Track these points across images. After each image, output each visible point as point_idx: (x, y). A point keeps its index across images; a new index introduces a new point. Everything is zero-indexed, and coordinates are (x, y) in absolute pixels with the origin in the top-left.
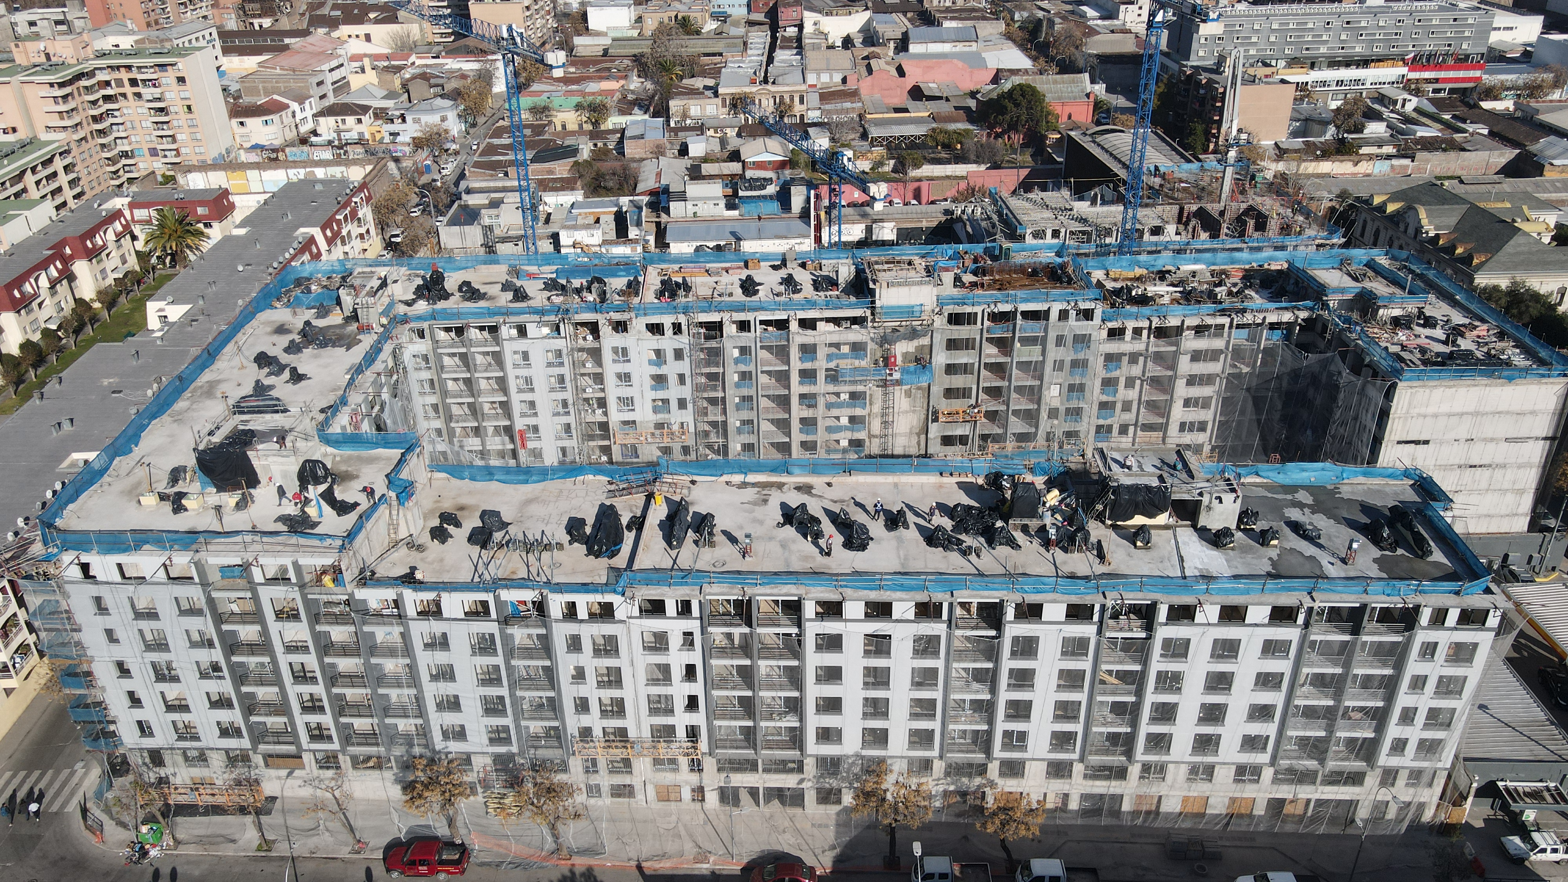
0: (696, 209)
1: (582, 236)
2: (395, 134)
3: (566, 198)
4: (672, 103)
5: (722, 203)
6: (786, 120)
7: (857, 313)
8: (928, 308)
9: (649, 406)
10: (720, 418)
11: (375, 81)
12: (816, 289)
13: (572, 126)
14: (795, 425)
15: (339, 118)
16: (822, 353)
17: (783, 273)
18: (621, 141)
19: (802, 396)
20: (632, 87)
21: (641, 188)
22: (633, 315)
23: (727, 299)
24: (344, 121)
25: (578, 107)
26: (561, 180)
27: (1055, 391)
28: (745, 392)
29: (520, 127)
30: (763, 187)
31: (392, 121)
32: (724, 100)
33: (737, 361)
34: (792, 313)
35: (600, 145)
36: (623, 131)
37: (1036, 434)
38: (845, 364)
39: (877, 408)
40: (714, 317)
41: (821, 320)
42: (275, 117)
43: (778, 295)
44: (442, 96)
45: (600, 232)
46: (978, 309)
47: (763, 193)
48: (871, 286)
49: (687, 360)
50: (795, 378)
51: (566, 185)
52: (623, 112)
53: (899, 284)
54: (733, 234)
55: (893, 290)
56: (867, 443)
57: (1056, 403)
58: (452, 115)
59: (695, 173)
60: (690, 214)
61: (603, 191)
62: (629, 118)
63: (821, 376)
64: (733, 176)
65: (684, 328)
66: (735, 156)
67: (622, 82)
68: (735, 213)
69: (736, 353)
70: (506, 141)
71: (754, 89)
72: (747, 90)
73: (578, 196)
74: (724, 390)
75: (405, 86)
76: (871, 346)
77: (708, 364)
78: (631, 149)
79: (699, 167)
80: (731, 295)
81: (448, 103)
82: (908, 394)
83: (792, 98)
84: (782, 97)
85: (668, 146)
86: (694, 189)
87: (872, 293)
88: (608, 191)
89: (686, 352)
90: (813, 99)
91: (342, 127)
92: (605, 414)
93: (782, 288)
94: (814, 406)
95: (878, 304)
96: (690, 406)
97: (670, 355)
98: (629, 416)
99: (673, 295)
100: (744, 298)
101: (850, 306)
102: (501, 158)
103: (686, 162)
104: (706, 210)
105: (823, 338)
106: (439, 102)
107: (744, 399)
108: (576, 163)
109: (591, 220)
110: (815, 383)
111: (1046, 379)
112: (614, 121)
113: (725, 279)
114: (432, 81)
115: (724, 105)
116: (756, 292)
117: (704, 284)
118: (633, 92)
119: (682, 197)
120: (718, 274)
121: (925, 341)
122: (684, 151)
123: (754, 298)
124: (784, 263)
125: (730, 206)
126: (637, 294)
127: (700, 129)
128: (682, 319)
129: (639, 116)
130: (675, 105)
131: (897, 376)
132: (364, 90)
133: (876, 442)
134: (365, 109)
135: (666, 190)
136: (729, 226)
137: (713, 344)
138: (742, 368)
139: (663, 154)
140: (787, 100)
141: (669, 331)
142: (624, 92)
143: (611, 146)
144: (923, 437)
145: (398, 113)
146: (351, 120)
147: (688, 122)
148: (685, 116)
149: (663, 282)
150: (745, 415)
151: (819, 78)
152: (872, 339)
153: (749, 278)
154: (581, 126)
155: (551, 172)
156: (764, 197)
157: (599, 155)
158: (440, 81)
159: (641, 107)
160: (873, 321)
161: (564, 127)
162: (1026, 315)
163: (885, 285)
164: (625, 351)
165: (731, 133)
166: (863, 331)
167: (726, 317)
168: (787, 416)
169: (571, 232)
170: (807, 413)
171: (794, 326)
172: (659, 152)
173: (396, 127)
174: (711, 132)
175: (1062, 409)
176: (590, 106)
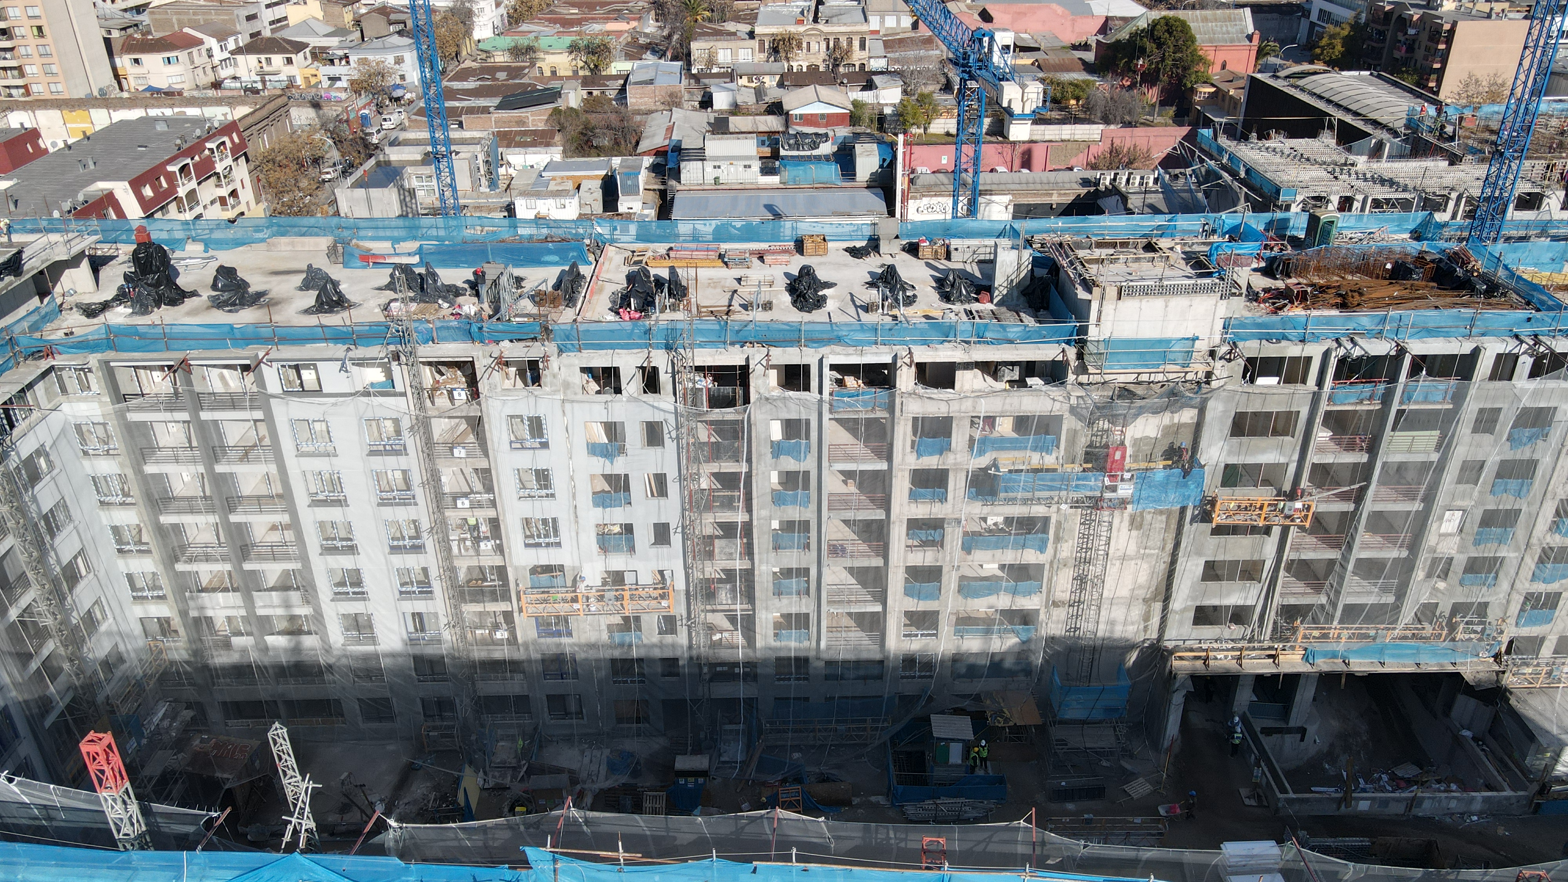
0: (717, 173)
1: (549, 208)
2: (334, 79)
3: (538, 158)
4: (694, 46)
5: (756, 165)
6: (841, 69)
7: (1048, 353)
8: (1202, 346)
9: (590, 540)
10: (739, 564)
11: (320, 15)
12: (946, 297)
13: (565, 71)
14: (896, 580)
15: (263, 57)
16: (959, 437)
17: (873, 264)
18: (623, 90)
19: (914, 525)
20: (647, 31)
21: (643, 146)
22: (551, 348)
23: (760, 316)
24: (269, 61)
25: (573, 48)
26: (534, 132)
27: (1450, 522)
28: (794, 513)
29: (493, 70)
30: (815, 146)
31: (332, 62)
32: (762, 43)
33: (777, 450)
34: (903, 352)
35: (595, 93)
36: (626, 78)
37: (1396, 608)
38: (1007, 460)
39: (1067, 550)
40: (733, 357)
41: (967, 366)
42: (182, 55)
43: (867, 308)
44: (400, 33)
45: (575, 201)
46: (1315, 351)
47: (815, 152)
48: (1082, 294)
49: (670, 446)
50: (901, 486)
51: (540, 139)
52: (630, 57)
53: (1146, 292)
54: (769, 208)
55: (1129, 305)
56: (1042, 616)
57: (1449, 548)
58: (410, 58)
59: (720, 127)
60: (709, 179)
61: (593, 151)
62: (637, 63)
63: (957, 484)
64: (770, 133)
65: (664, 378)
66: (776, 109)
67: (634, 24)
68: (774, 180)
69: (776, 432)
70: (470, 84)
71: (801, 29)
72: (793, 29)
73: (555, 154)
74: (749, 509)
75: (357, 22)
76: (1069, 423)
77: (716, 452)
78: (635, 98)
79: (726, 120)
80: (768, 306)
81: (406, 41)
82: (1136, 523)
83: (850, 42)
84: (837, 40)
85: (686, 96)
86: (715, 146)
87: (1080, 311)
88: (599, 151)
89: (669, 431)
90: (878, 47)
91: (267, 69)
92: (500, 549)
93: (874, 295)
94: (938, 544)
95: (1093, 333)
96: (676, 539)
97: (634, 436)
98: (545, 557)
99: (647, 304)
100: (795, 316)
101: (1028, 338)
102: (457, 104)
103: (707, 116)
104: (732, 174)
105: (967, 405)
106: (396, 40)
107: (789, 526)
108: (557, 111)
109: (570, 186)
110: (943, 499)
111: (1441, 499)
112: (618, 66)
113: (756, 273)
114: (393, 17)
115: (762, 49)
116: (820, 302)
117: (713, 283)
118: (646, 35)
119: (700, 155)
120: (743, 262)
121: (1188, 416)
122: (706, 103)
123: (818, 316)
124: (874, 244)
125: (767, 171)
126: (571, 301)
127: (731, 75)
128: (660, 360)
129: (650, 59)
130: (698, 48)
131: (1125, 490)
132: (305, 26)
133: (1060, 614)
134: (299, 47)
135: (678, 149)
136: (766, 198)
137: (728, 414)
138: (790, 464)
139: (678, 105)
140: (844, 44)
141: (632, 385)
142: (635, 34)
143: (612, 94)
144: (1158, 606)
145: (340, 53)
146: (278, 60)
147: (715, 70)
148: (711, 62)
149: (631, 278)
150: (793, 558)
151: (882, 22)
152: (1073, 410)
153: (806, 271)
154: (576, 72)
155: (521, 122)
156: (818, 158)
157: (592, 104)
158: (401, 17)
159: (654, 52)
160: (1082, 369)
161: (554, 73)
162: (1420, 364)
163: (1112, 292)
164: (536, 426)
165: (770, 82)
166: (1055, 391)
167: (756, 355)
168: (878, 562)
169: (532, 201)
170: (924, 558)
171: (906, 379)
172: (673, 102)
173: (337, 70)
174: (744, 81)
175: (1460, 560)
176: (587, 47)
